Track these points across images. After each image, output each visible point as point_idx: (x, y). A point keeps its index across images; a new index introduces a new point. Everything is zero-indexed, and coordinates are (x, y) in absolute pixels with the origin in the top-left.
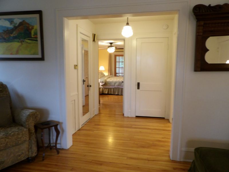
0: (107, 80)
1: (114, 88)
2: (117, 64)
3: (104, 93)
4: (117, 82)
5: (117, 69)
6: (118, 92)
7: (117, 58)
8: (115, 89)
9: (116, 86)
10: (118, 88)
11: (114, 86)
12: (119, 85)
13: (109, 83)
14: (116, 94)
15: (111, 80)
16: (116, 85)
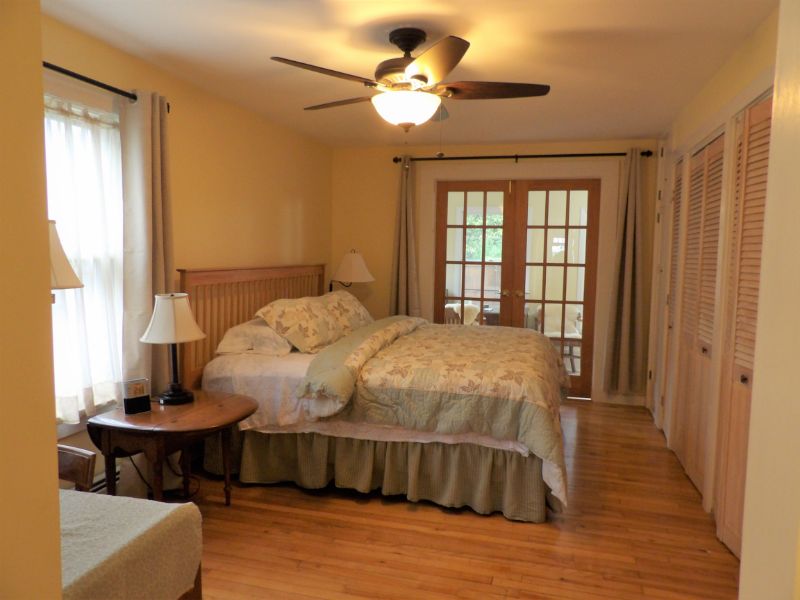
0: (366, 376)
1: (424, 451)
2: (453, 237)
3: (342, 482)
4: (456, 396)
5: (453, 275)
6: (466, 482)
7: (455, 199)
8: (436, 455)
9: (448, 433)
10: (468, 453)
11: (430, 428)
12: (469, 428)
13: (384, 398)
14: (446, 500)
15: (403, 373)
16: (442, 426)
